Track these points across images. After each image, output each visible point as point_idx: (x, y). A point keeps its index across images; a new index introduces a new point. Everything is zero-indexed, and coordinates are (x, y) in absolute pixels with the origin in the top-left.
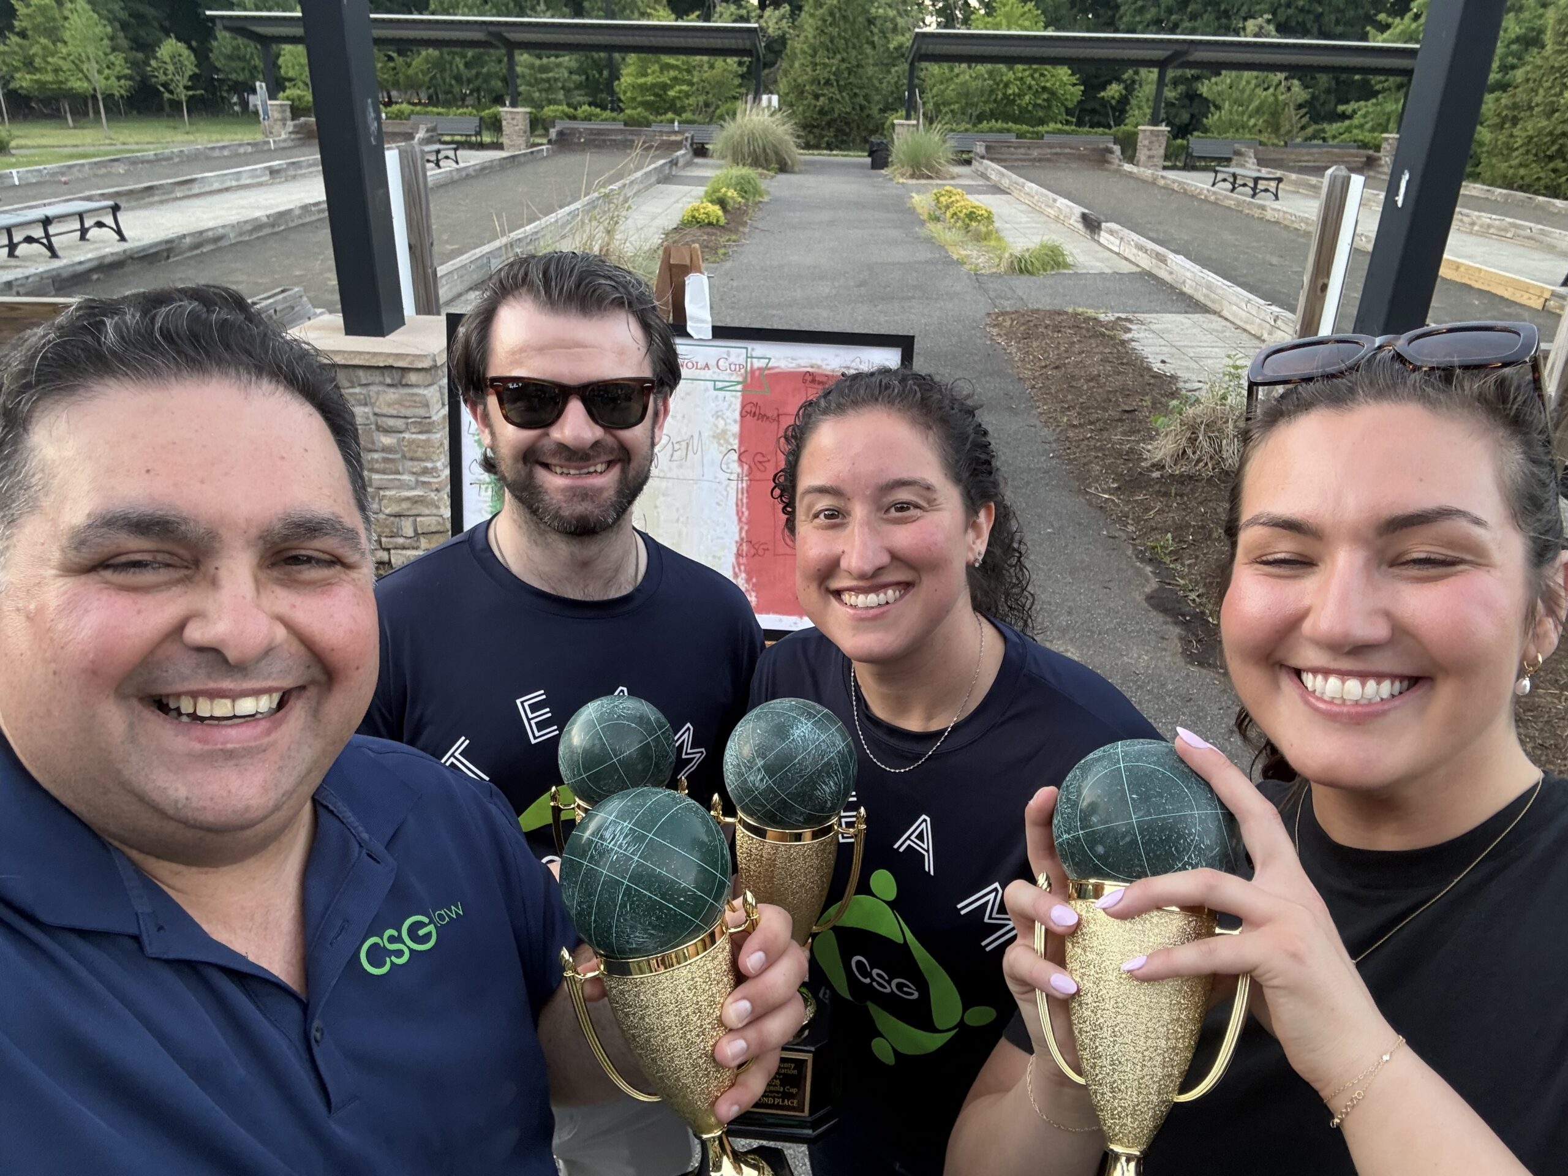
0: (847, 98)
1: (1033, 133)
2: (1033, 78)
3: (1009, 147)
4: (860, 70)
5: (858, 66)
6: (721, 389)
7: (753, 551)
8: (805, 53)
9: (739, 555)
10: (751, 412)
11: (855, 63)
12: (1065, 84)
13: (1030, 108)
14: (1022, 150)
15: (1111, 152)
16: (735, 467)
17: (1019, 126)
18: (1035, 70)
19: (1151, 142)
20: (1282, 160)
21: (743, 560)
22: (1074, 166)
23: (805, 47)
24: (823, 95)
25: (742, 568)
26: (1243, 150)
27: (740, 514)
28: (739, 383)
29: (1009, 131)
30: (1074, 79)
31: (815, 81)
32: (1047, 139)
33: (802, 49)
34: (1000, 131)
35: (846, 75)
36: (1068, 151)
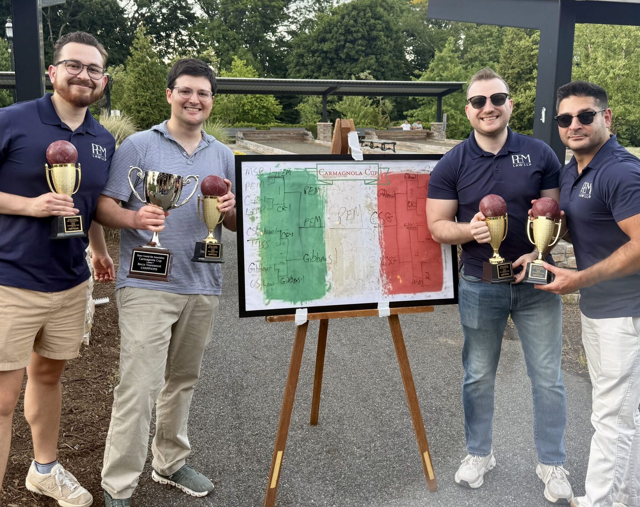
0: (157, 112)
1: (264, 127)
2: (257, 102)
3: (254, 134)
4: (162, 98)
5: (161, 96)
6: (368, 184)
7: (389, 262)
8: (130, 89)
9: (382, 264)
10: (383, 194)
11: (159, 95)
12: (273, 105)
13: (257, 116)
14: (262, 135)
15: (307, 135)
16: (377, 221)
17: (256, 124)
18: (257, 98)
19: (324, 130)
20: (389, 136)
21: (384, 267)
22: (289, 142)
23: (129, 86)
24: (142, 111)
25: (384, 271)
26: (370, 132)
27: (381, 244)
28: (376, 180)
29: (251, 126)
30: (277, 102)
31: (137, 104)
32: (272, 129)
33: (128, 88)
34: (247, 127)
35: (155, 101)
36: (285, 135)
